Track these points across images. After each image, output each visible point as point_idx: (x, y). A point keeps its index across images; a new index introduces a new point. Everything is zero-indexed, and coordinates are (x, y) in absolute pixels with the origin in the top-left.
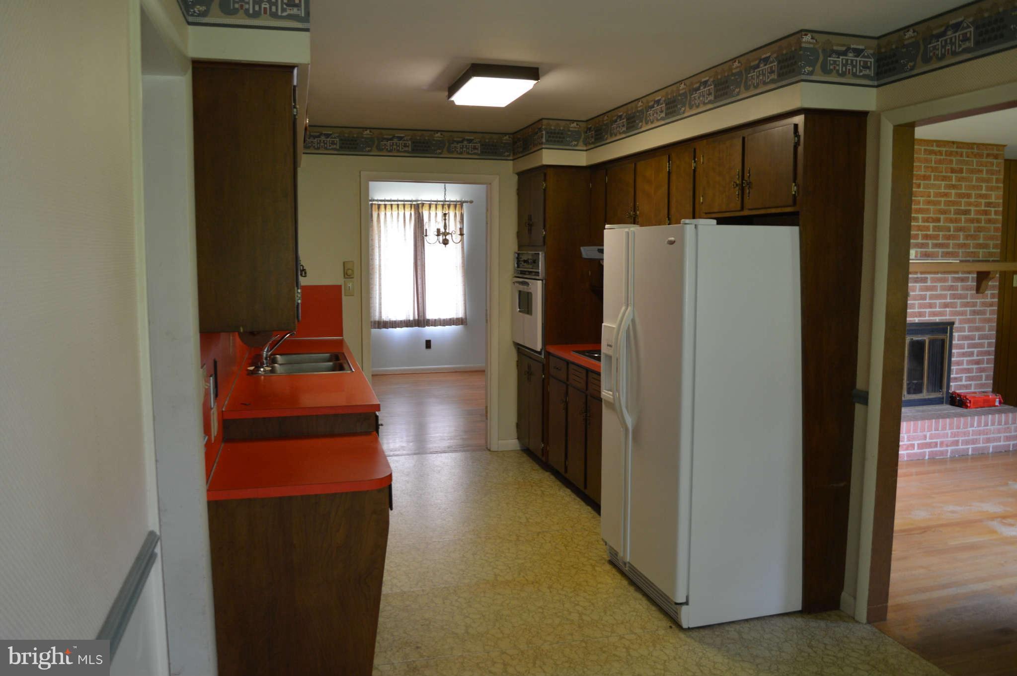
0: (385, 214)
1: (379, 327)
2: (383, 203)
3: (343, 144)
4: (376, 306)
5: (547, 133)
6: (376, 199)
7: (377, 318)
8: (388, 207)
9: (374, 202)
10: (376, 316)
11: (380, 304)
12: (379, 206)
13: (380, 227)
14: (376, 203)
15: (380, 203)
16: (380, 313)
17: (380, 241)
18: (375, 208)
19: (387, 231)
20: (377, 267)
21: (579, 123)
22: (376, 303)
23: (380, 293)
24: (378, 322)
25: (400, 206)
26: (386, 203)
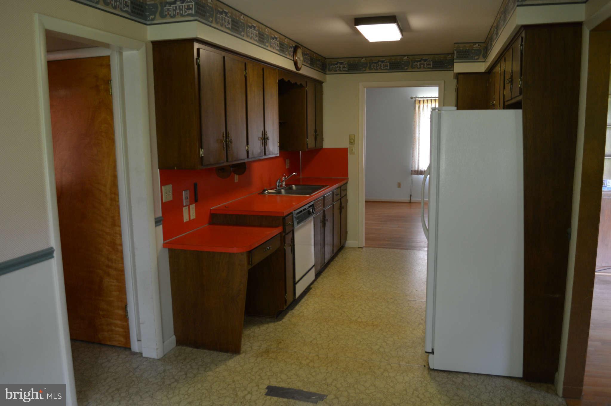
0: (423, 105)
1: (417, 174)
2: (422, 99)
3: (350, 67)
4: (416, 161)
5: (457, 52)
6: (418, 97)
7: (416, 169)
8: (425, 102)
9: (417, 99)
10: (416, 167)
11: (418, 160)
12: (420, 101)
13: (420, 114)
14: (418, 99)
15: (420, 99)
16: (418, 165)
17: (419, 122)
18: (417, 102)
19: (424, 116)
20: (418, 138)
21: (480, 44)
22: (416, 160)
23: (419, 154)
24: (417, 171)
25: (433, 101)
26: (424, 99)
